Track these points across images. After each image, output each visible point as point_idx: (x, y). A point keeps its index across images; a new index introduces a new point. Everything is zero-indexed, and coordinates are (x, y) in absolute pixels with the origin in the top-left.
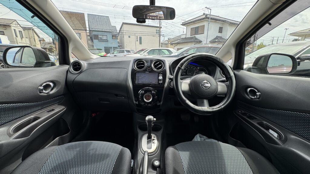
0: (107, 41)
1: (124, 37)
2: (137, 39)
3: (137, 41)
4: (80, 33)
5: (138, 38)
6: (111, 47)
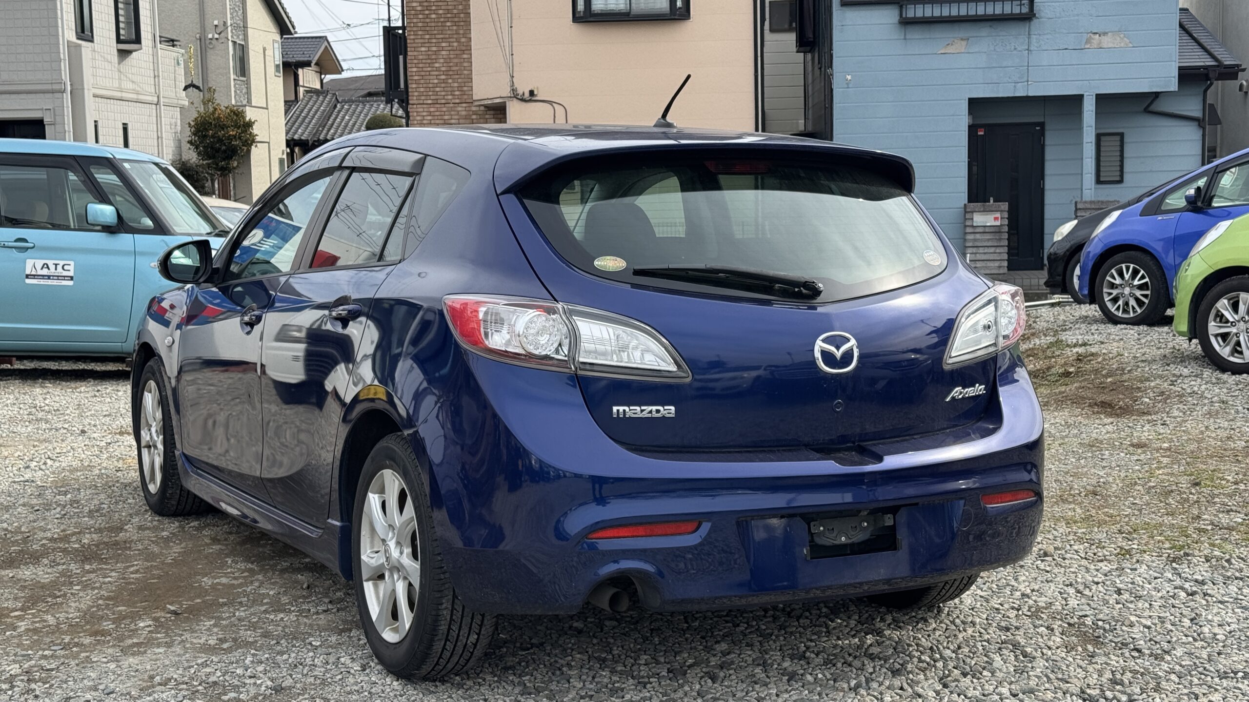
6: (1077, 100)
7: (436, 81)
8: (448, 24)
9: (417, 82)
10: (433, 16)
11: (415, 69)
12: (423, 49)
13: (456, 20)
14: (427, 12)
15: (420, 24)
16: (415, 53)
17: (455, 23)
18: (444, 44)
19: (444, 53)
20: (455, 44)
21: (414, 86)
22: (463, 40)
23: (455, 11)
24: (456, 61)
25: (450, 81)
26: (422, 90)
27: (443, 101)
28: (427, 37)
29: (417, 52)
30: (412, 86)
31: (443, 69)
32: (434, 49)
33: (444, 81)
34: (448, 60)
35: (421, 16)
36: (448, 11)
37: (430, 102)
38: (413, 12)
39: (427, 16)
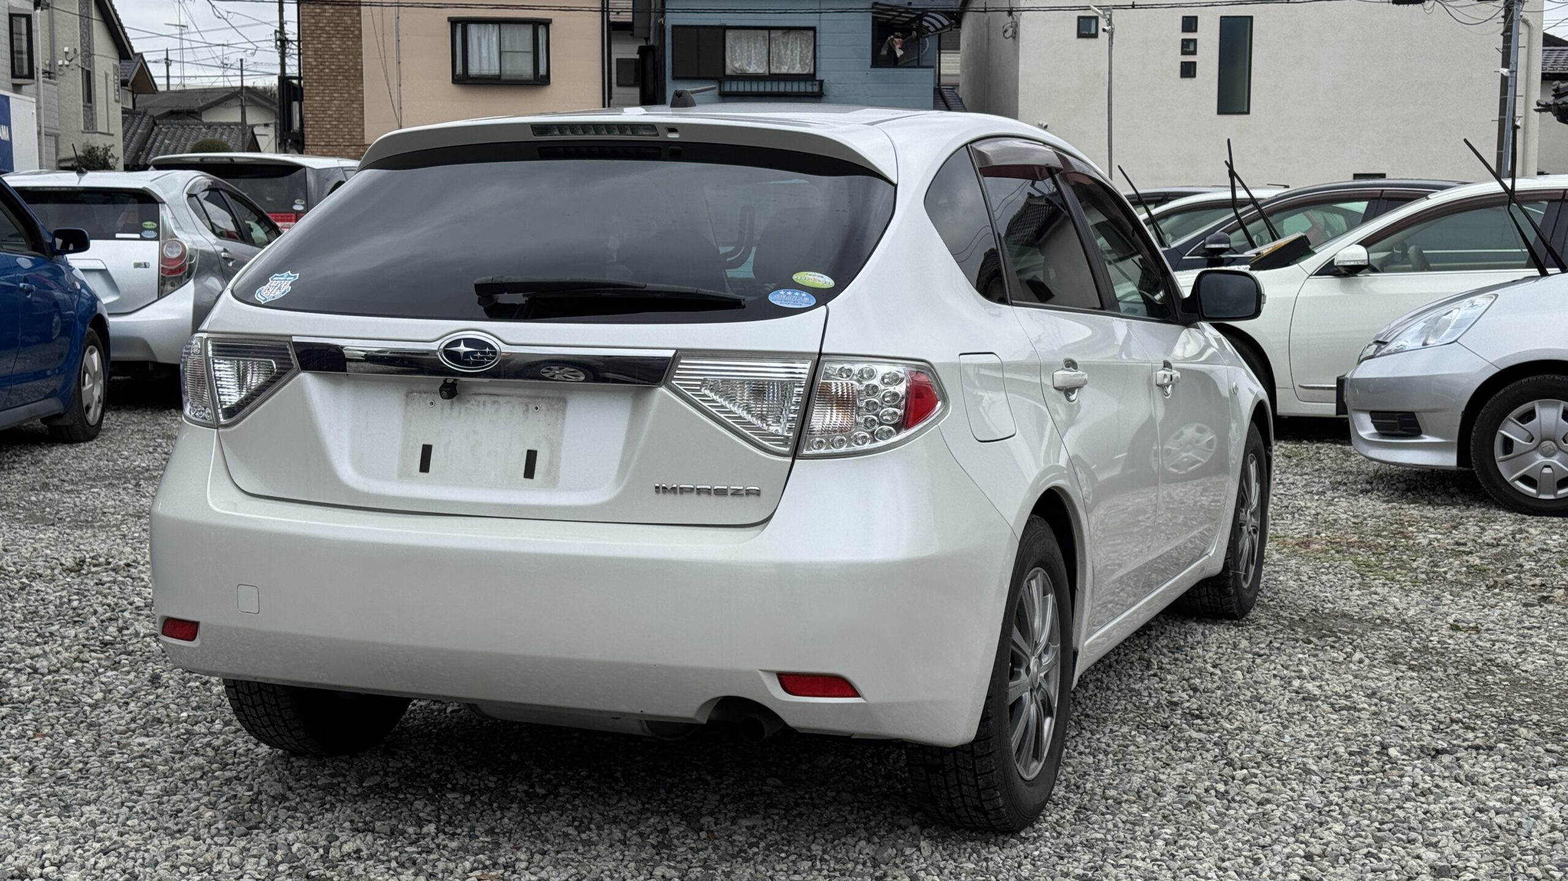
0: (809, 88)
1: (1015, 35)
2: (1188, 47)
3: (1188, 70)
4: (547, 23)
5: (1208, 38)
7: (328, 126)
8: (340, 78)
9: (311, 126)
10: (327, 70)
11: (310, 115)
12: (317, 98)
13: (347, 74)
14: (321, 67)
15: (315, 77)
16: (311, 102)
17: (346, 78)
18: (336, 95)
19: (336, 102)
20: (346, 95)
21: (309, 129)
22: (353, 92)
23: (346, 67)
24: (347, 109)
25: (341, 126)
26: (316, 133)
27: (335, 143)
28: (321, 88)
29: (313, 99)
30: (307, 130)
31: (335, 116)
32: (327, 98)
33: (336, 126)
34: (339, 109)
35: (316, 70)
36: (340, 67)
37: (323, 143)
38: (309, 66)
39: (321, 70)
